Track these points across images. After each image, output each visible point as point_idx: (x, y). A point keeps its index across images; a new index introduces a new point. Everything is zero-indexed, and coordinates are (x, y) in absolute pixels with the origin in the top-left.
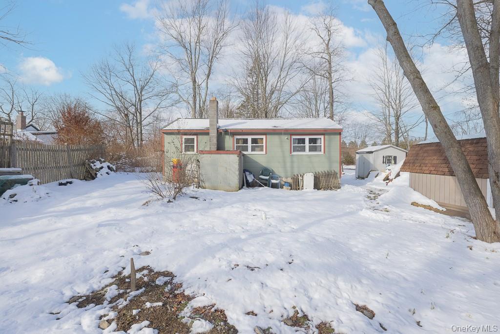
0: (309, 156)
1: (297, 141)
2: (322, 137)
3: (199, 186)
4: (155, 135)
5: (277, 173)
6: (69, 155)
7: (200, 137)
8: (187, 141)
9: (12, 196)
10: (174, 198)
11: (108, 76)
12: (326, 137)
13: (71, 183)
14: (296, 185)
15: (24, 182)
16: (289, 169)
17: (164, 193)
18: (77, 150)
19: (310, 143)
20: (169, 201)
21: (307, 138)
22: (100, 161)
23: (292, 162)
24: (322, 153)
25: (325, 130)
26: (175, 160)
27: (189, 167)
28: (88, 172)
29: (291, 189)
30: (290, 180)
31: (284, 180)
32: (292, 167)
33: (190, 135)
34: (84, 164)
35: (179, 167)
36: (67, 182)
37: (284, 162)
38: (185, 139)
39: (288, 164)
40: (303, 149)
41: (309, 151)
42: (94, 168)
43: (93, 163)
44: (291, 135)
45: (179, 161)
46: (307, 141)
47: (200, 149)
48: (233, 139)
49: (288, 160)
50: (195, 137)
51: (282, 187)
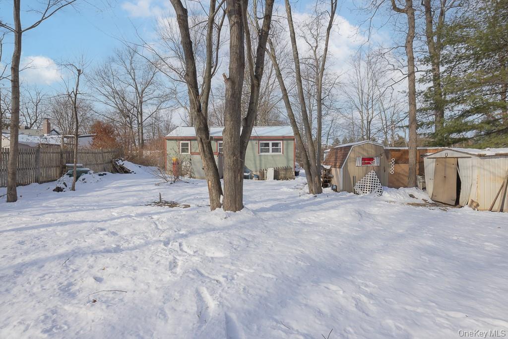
0: (273, 156)
1: (264, 145)
2: (281, 142)
3: (191, 177)
4: (153, 133)
5: (248, 168)
6: (103, 156)
7: (193, 142)
8: (183, 145)
9: (83, 180)
10: (174, 182)
11: (112, 80)
12: (285, 142)
13: (105, 174)
14: (262, 177)
15: (86, 172)
16: (258, 165)
17: (168, 179)
18: (107, 152)
19: (273, 146)
20: (171, 183)
21: (271, 143)
22: (121, 159)
23: (261, 160)
24: (281, 153)
25: (283, 137)
26: (174, 159)
27: (184, 164)
28: (114, 167)
29: (259, 180)
30: (258, 174)
31: (254, 173)
32: (260, 164)
33: (185, 140)
34: (111, 162)
35: (177, 164)
36: (104, 174)
37: (255, 160)
38: (182, 143)
39: (258, 162)
40: (268, 151)
41: (272, 152)
42: (119, 164)
43: (118, 161)
44: (259, 140)
45: (177, 159)
46: (271, 145)
47: (193, 151)
48: (217, 144)
49: (258, 158)
50: (189, 142)
51: (252, 178)
